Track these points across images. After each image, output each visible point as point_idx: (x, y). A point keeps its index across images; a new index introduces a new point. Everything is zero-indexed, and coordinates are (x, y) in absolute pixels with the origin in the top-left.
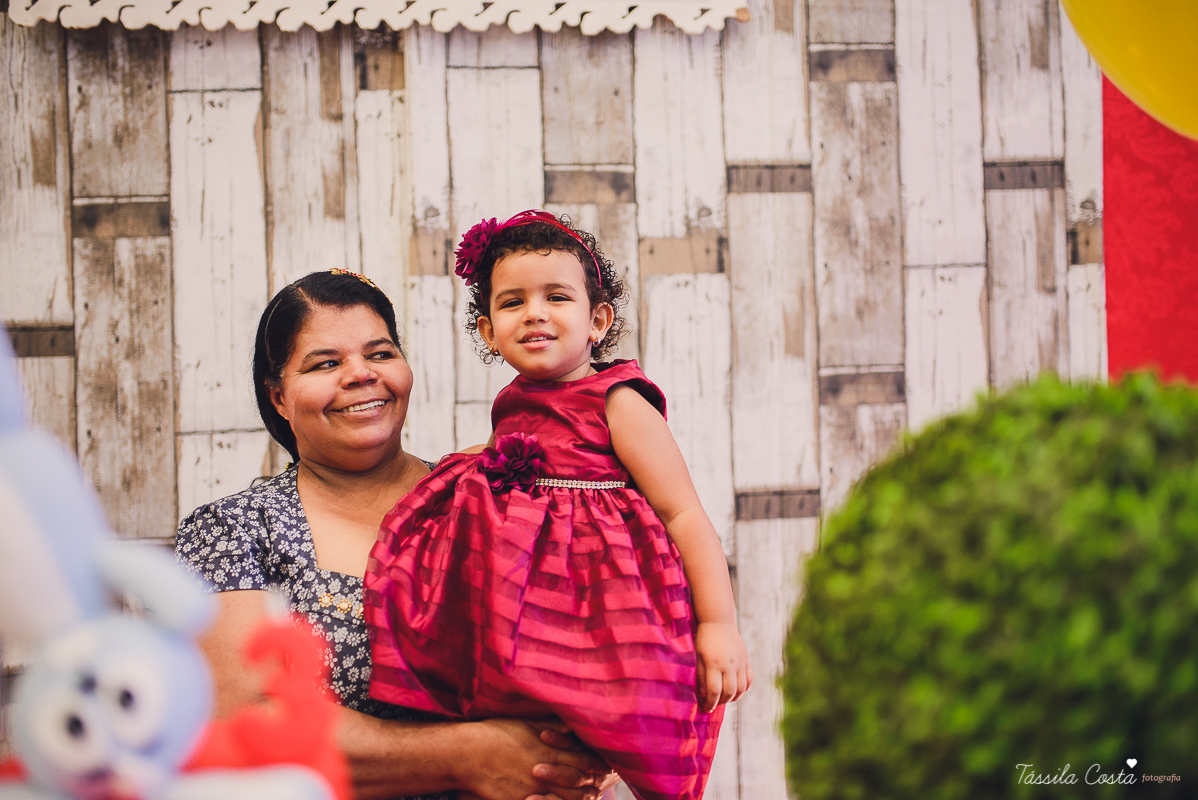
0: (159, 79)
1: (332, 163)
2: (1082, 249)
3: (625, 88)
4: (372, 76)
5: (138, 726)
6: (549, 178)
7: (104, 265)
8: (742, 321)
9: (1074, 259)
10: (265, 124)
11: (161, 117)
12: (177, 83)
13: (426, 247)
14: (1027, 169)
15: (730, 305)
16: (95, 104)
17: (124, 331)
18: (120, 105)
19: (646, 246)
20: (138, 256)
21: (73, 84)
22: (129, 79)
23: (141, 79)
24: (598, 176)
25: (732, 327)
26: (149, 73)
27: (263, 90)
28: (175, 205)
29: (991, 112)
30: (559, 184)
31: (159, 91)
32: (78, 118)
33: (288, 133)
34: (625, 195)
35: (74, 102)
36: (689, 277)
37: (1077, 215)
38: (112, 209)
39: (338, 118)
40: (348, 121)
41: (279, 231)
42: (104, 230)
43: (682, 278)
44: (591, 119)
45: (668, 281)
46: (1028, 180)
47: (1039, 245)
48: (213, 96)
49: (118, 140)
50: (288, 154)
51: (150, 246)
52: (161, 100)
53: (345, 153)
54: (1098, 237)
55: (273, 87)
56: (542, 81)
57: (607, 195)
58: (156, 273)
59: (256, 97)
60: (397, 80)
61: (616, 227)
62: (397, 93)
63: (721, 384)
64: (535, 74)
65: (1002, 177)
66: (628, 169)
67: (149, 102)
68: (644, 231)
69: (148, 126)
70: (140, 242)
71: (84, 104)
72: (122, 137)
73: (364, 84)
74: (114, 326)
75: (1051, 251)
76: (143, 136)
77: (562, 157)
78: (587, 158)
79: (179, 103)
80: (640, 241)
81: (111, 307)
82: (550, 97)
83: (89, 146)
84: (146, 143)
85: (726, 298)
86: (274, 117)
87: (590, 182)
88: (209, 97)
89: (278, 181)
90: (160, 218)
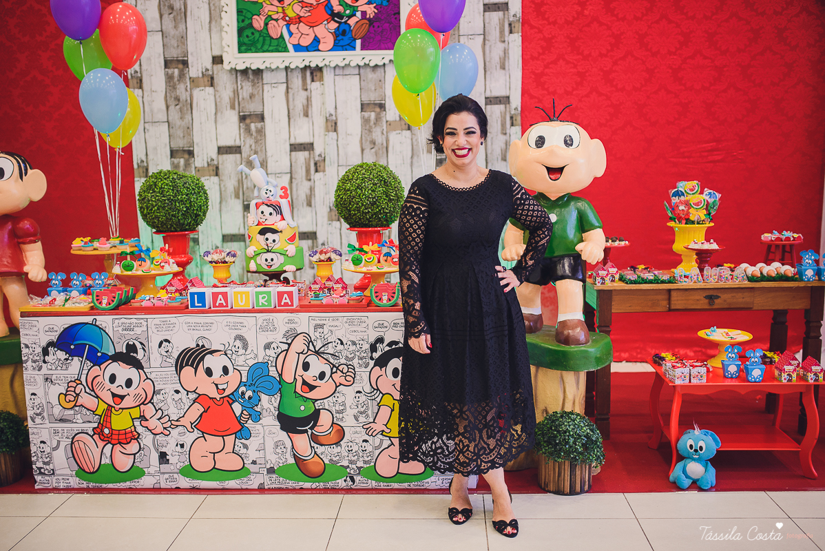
0: (260, 81)
1: (305, 102)
2: (514, 122)
3: (383, 79)
4: (315, 78)
5: (272, 194)
6: (362, 105)
7: (248, 130)
8: (415, 143)
9: (512, 125)
10: (287, 92)
11: (261, 91)
12: (265, 82)
13: (329, 124)
14: (498, 99)
15: (412, 139)
16: (245, 88)
17: (253, 147)
18: (251, 88)
19: (388, 123)
20: (256, 128)
21: (239, 83)
22: (253, 81)
23: (256, 81)
24: (375, 104)
25: (412, 146)
26: (258, 79)
27: (287, 83)
28: (265, 114)
29: (487, 82)
30: (365, 106)
31: (260, 84)
32: (240, 91)
33: (293, 94)
34: (383, 109)
35: (239, 87)
36: (400, 131)
37: (513, 112)
38: (250, 115)
39: (306, 90)
40: (309, 90)
41: (292, 120)
42: (248, 121)
43: (398, 132)
44: (373, 88)
45: (395, 133)
46: (498, 102)
47: (502, 121)
48: (275, 85)
49: (251, 97)
50: (293, 100)
51: (259, 125)
52: (261, 86)
53: (308, 99)
54: (519, 118)
55: (289, 82)
56: (360, 78)
57: (378, 110)
58: (261, 132)
59: (285, 85)
60: (321, 79)
61: (380, 118)
62: (322, 83)
63: (409, 161)
64: (358, 76)
65: (491, 101)
66: (383, 102)
67: (258, 87)
68: (388, 119)
69: (258, 93)
70: (256, 124)
71: (242, 88)
72: (252, 96)
73: (313, 81)
74: (251, 146)
75: (505, 123)
76: (257, 96)
77: (366, 99)
78: (372, 99)
79: (265, 87)
80: (387, 122)
81: (249, 141)
82: (362, 82)
83: (243, 99)
84: (257, 98)
85: (410, 137)
86: (290, 90)
87: (373, 106)
88: (273, 85)
89: (291, 107)
90: (262, 118)
